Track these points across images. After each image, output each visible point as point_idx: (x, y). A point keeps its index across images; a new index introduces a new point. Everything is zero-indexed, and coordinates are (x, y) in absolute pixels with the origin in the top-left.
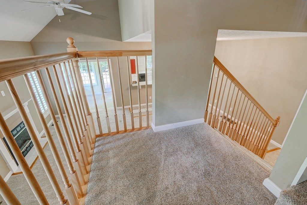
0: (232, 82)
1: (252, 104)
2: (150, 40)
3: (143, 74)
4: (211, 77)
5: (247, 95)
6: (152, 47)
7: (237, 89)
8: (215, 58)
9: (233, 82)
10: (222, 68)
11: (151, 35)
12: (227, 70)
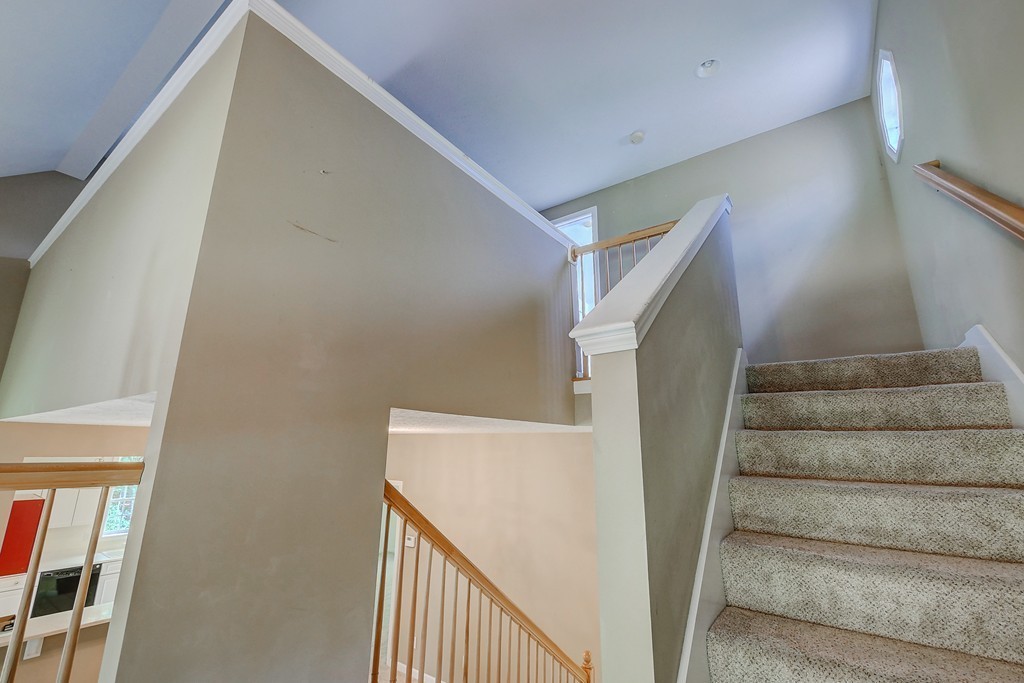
0: (446, 558)
1: (515, 627)
2: (147, 423)
3: (67, 571)
4: (381, 550)
5: (496, 598)
6: (148, 453)
7: (463, 580)
8: (388, 487)
9: (450, 559)
10: (412, 516)
11: (153, 405)
12: (427, 522)
